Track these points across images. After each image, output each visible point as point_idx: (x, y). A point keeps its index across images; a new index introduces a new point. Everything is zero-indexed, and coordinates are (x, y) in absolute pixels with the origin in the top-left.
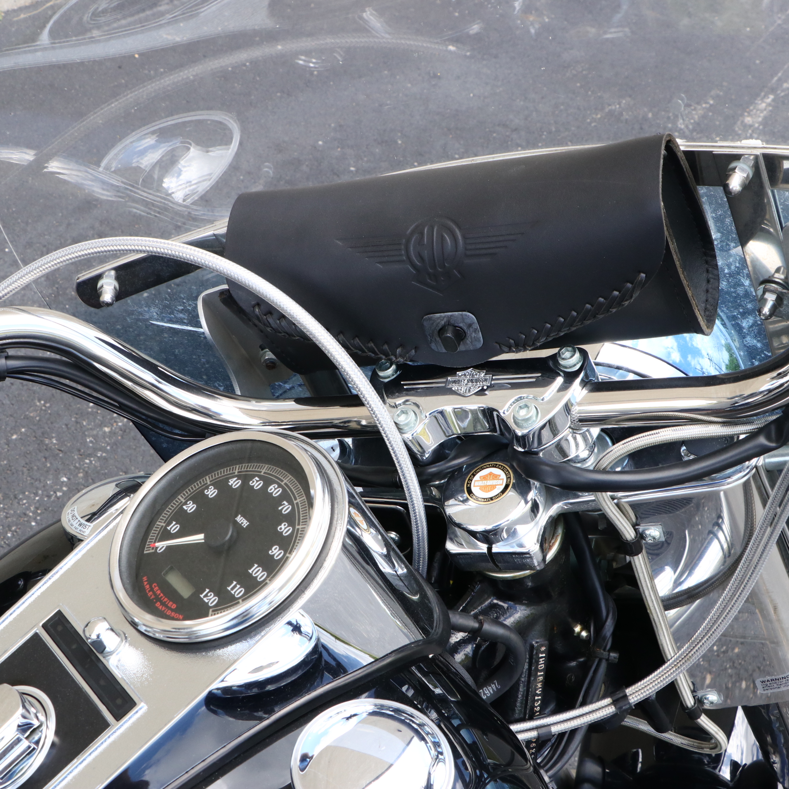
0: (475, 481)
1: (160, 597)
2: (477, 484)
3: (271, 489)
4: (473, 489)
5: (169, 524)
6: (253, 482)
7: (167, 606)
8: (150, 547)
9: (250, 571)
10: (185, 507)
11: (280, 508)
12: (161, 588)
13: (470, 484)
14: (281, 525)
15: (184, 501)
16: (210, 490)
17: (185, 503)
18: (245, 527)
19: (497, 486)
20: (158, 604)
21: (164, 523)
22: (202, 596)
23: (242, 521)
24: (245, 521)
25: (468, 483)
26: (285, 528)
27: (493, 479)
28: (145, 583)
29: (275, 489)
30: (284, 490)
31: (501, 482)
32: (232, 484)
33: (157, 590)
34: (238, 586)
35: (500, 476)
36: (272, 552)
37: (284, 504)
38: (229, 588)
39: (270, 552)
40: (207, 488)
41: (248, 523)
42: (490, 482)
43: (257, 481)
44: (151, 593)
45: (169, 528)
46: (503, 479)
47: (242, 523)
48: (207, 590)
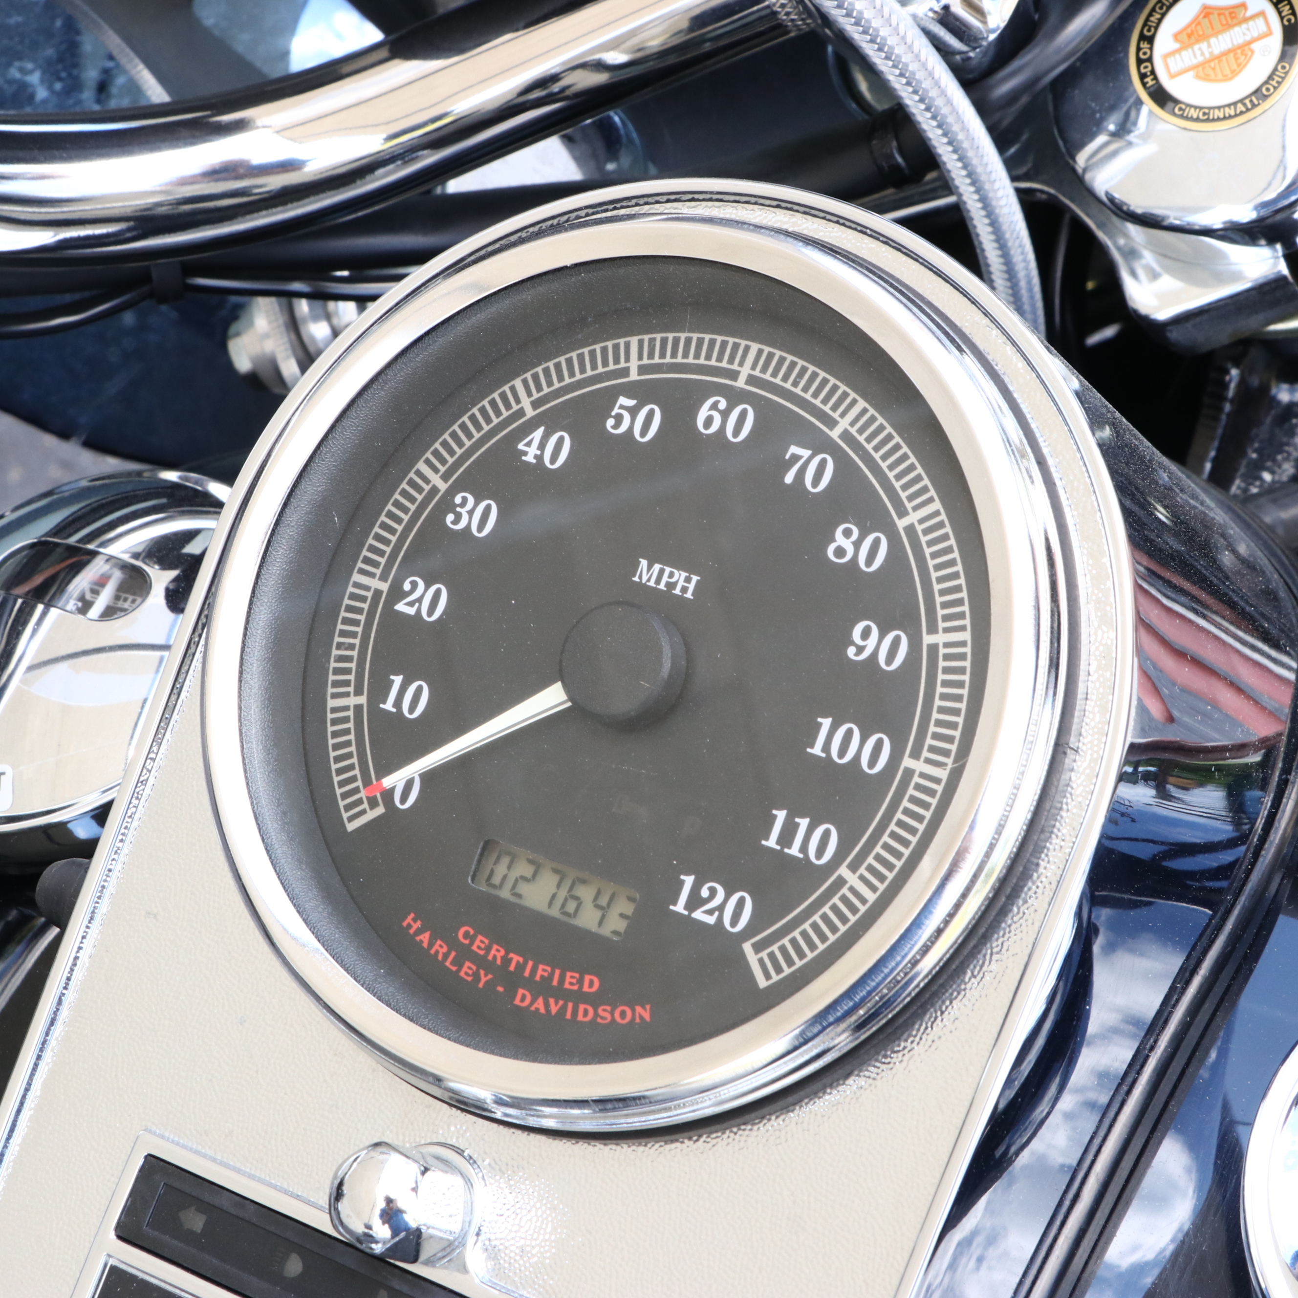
0: (1166, 57)
1: (512, 968)
2: (1176, 64)
3: (709, 422)
4: (1171, 86)
5: (379, 690)
6: (619, 419)
7: (560, 993)
8: (360, 802)
9: (817, 750)
10: (400, 607)
11: (789, 478)
12: (498, 937)
13: (1153, 72)
14: (833, 540)
15: (384, 587)
16: (463, 511)
17: (397, 594)
18: (689, 595)
19: (1254, 46)
20: (523, 998)
21: (358, 692)
22: (680, 907)
23: (665, 578)
24: (680, 576)
25: (1142, 77)
26: (857, 545)
27: (1228, 27)
28: (425, 938)
29: (725, 414)
30: (762, 407)
31: (1258, 26)
32: (539, 458)
33: (488, 949)
34: (804, 823)
35: (1243, 6)
36: (860, 650)
37: (796, 458)
38: (772, 842)
39: (851, 651)
40: (447, 505)
41: (695, 578)
42: (1222, 43)
43: (633, 412)
44: (468, 967)
45: (388, 706)
46: (1262, 14)
47: (671, 586)
48: (689, 881)
